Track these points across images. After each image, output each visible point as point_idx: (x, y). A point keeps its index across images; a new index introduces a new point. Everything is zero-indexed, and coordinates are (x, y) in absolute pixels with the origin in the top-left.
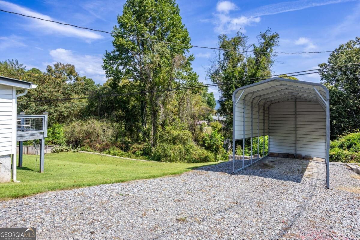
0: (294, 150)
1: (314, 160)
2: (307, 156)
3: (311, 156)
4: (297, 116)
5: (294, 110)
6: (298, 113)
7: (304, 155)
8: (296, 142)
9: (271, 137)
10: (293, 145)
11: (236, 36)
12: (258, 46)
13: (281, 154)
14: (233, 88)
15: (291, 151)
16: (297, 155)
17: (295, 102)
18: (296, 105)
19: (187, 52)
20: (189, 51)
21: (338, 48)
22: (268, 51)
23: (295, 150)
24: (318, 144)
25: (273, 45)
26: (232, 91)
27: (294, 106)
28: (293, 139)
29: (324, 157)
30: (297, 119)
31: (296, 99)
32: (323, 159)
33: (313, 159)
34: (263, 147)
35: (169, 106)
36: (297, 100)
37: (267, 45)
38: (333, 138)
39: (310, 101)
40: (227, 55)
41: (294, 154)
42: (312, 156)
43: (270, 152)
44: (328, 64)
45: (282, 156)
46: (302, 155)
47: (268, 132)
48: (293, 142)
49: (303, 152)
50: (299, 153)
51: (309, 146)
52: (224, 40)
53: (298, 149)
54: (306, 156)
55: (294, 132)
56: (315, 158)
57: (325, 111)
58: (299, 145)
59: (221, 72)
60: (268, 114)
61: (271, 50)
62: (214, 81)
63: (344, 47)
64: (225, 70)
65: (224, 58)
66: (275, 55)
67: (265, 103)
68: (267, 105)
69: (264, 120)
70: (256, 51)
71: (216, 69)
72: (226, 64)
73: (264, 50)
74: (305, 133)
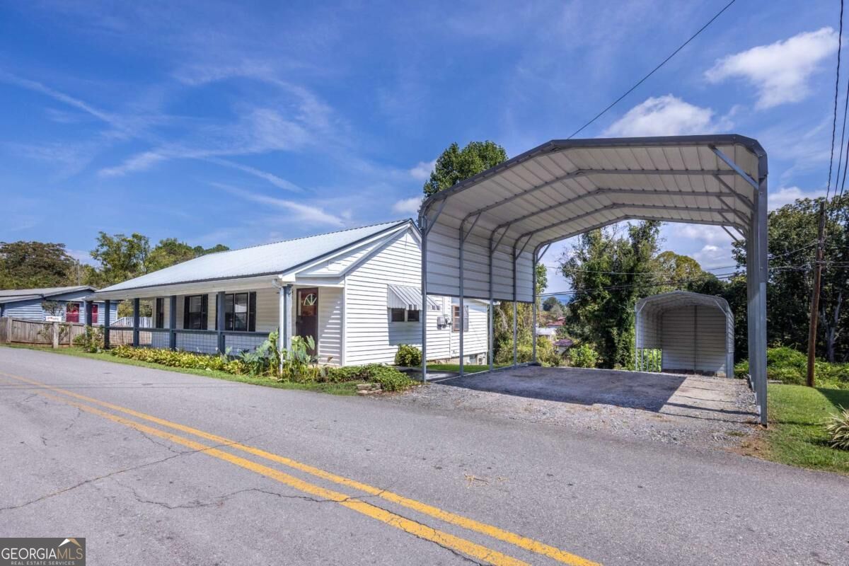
0: (693, 365)
2: (710, 372)
3: (714, 372)
4: (698, 326)
5: (693, 319)
6: (698, 323)
8: (696, 356)
9: (664, 351)
10: (693, 360)
13: (677, 370)
15: (690, 367)
16: (697, 371)
17: (696, 309)
18: (695, 313)
22: (652, 232)
23: (696, 366)
24: (722, 357)
27: (693, 315)
28: (693, 352)
30: (698, 330)
31: (696, 306)
33: (716, 374)
39: (712, 309)
40: (589, 238)
41: (694, 370)
43: (664, 368)
46: (703, 371)
47: (659, 347)
49: (704, 367)
50: (700, 368)
51: (712, 361)
53: (698, 364)
54: (708, 372)
55: (693, 345)
58: (701, 360)
59: (579, 263)
60: (662, 323)
61: (657, 231)
62: (567, 276)
63: (776, 213)
64: (585, 260)
65: (583, 242)
66: (662, 239)
67: (659, 311)
68: (660, 314)
69: (657, 330)
70: (632, 232)
71: (569, 258)
72: (584, 251)
73: (644, 232)
74: (707, 345)
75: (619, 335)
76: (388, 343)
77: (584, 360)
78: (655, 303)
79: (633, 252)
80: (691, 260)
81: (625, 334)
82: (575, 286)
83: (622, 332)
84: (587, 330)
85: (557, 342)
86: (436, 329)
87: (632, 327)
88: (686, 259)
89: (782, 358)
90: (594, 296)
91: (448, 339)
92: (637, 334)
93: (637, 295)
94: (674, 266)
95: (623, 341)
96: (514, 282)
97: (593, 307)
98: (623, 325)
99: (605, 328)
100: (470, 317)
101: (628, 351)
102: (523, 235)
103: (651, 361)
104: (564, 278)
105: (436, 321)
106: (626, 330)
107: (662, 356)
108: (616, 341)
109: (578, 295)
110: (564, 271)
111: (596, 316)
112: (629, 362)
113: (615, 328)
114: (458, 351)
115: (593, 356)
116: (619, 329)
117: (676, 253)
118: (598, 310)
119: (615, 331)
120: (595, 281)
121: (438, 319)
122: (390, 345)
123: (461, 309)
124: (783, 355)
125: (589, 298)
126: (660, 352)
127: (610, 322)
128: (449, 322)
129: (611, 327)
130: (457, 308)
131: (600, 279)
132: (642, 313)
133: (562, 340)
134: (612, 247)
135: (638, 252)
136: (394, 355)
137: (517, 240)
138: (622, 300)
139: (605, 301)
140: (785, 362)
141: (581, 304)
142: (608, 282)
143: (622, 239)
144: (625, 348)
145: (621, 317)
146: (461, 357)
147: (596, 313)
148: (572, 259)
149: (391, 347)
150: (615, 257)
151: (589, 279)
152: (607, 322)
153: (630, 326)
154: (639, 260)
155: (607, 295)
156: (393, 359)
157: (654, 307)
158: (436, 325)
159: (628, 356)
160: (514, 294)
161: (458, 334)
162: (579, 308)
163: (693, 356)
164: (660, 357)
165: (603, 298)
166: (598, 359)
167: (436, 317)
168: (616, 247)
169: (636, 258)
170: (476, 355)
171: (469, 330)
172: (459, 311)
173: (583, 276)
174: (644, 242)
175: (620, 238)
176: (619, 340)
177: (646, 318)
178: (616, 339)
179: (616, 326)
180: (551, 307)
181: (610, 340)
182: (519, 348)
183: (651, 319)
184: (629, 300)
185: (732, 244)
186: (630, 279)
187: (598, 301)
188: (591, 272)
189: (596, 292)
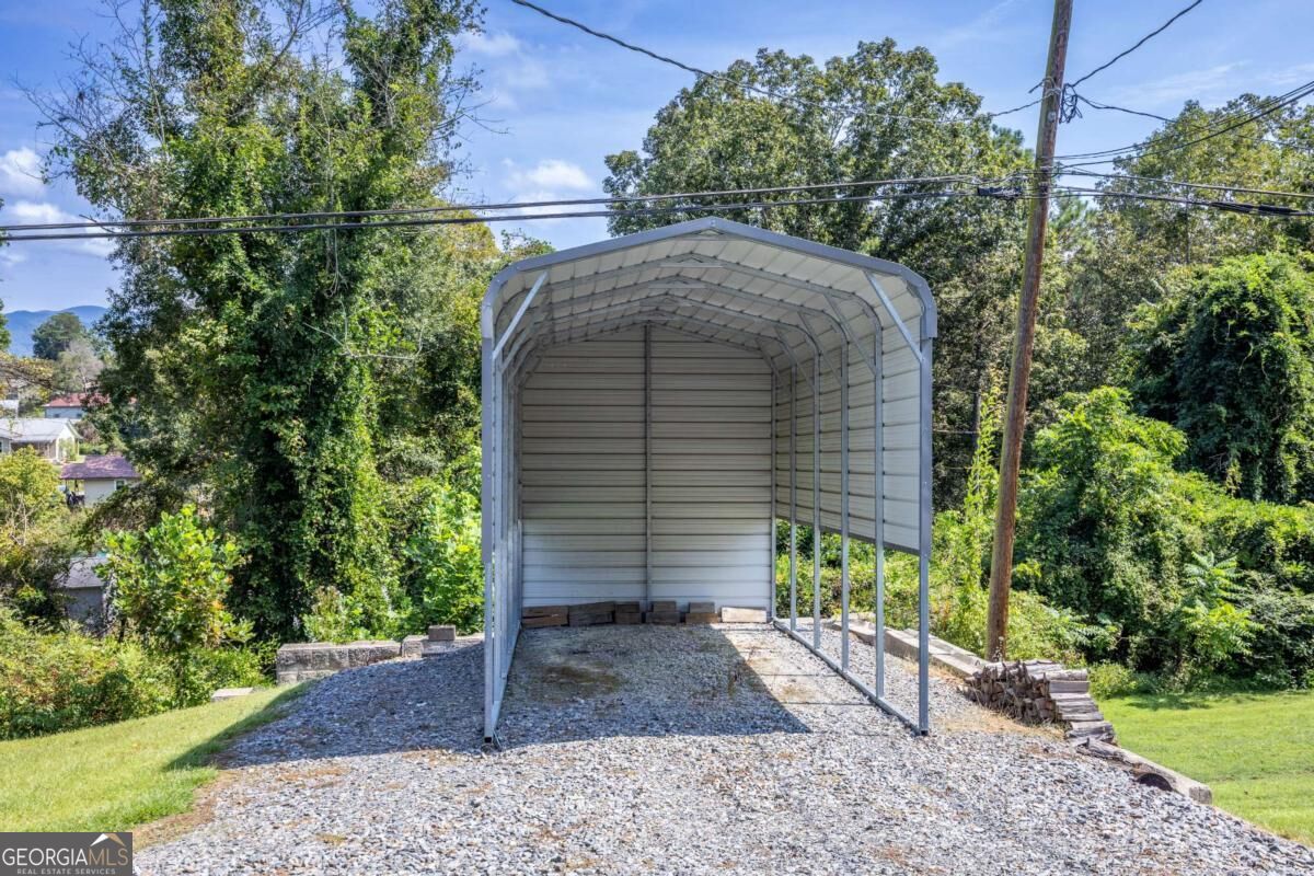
0: (638, 582)
1: (725, 619)
2: (699, 605)
3: (713, 604)
4: (655, 414)
5: (638, 382)
6: (656, 398)
7: (681, 602)
8: (649, 542)
9: (531, 527)
10: (636, 558)
13: (580, 607)
14: (230, 249)
15: (622, 588)
16: (652, 605)
17: (646, 341)
18: (646, 357)
22: (427, 51)
23: (645, 582)
24: (742, 542)
26: (225, 265)
27: (639, 366)
28: (638, 527)
29: (764, 602)
30: (656, 429)
31: (649, 327)
32: (757, 612)
33: (720, 615)
34: (461, 581)
36: (656, 335)
41: (642, 602)
42: (718, 603)
43: (527, 603)
45: (589, 622)
46: (674, 603)
48: (638, 542)
49: (675, 589)
50: (661, 593)
51: (708, 558)
53: (656, 575)
54: (690, 605)
55: (637, 494)
56: (730, 609)
58: (664, 558)
59: (150, 143)
62: (96, 195)
64: (172, 132)
65: (167, 55)
70: (357, 43)
71: (108, 118)
72: (173, 96)
74: (689, 494)
75: (311, 446)
77: (174, 582)
79: (362, 112)
81: (331, 444)
82: (131, 246)
83: (320, 439)
84: (182, 428)
90: (214, 284)
95: (329, 471)
97: (203, 334)
98: (326, 406)
99: (255, 422)
101: (344, 513)
108: (301, 476)
109: (142, 289)
112: (347, 556)
113: (296, 421)
116: (311, 426)
118: (228, 349)
119: (293, 434)
125: (189, 302)
127: (278, 398)
129: (281, 416)
135: (382, 115)
138: (323, 305)
139: (256, 306)
144: (334, 499)
145: (320, 376)
147: (222, 359)
148: (117, 127)
152: (266, 398)
154: (389, 145)
159: (344, 530)
162: (147, 339)
165: (250, 297)
169: (379, 135)
173: (169, 197)
176: (313, 469)
179: (297, 414)
180: (60, 347)
184: (348, 304)
185: (608, 160)
186: (352, 232)
187: (232, 307)
188: (204, 183)
189: (221, 271)
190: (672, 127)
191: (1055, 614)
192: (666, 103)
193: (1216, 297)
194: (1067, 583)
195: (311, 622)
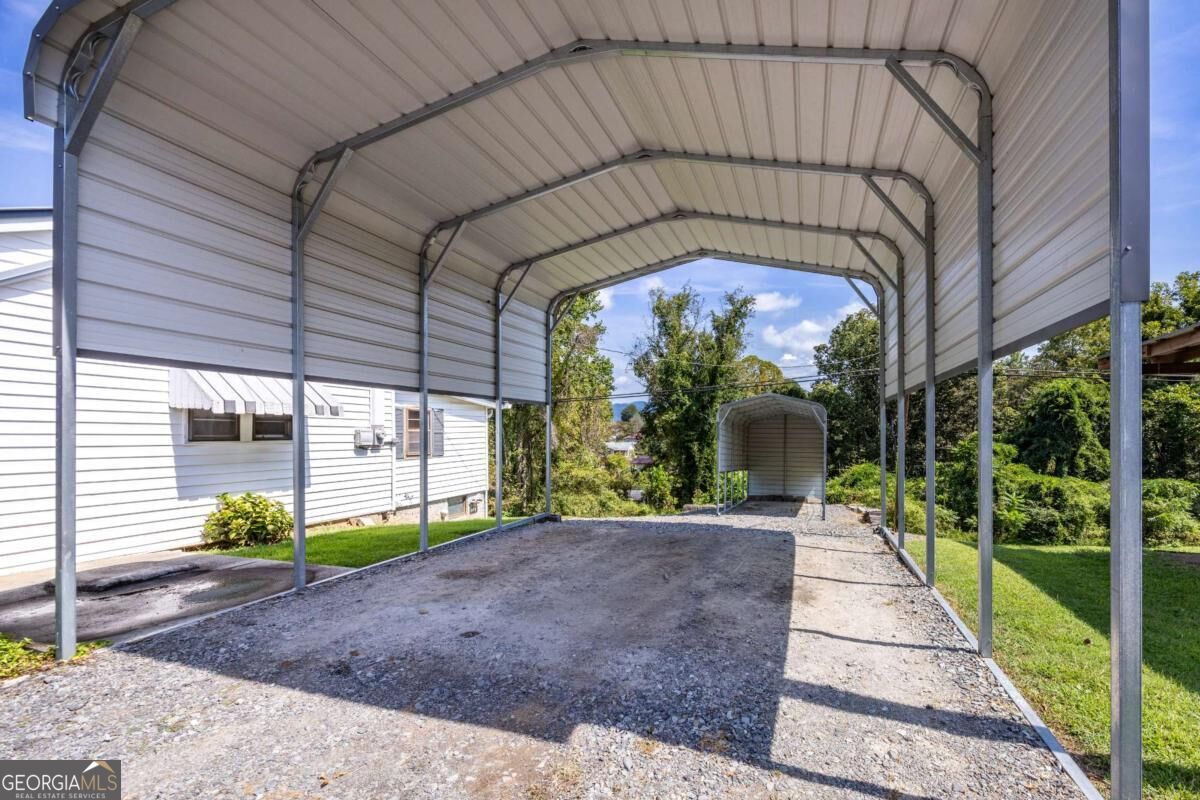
0: (781, 488)
1: (808, 501)
2: (799, 497)
3: (804, 497)
4: (788, 440)
5: (782, 431)
6: (788, 436)
7: (795, 496)
8: (786, 478)
9: (751, 472)
10: (782, 483)
11: (682, 291)
12: (720, 314)
13: (764, 496)
15: (779, 492)
16: (786, 496)
17: (785, 419)
18: (785, 424)
19: (591, 318)
20: (595, 317)
21: (845, 320)
22: (737, 325)
23: (785, 490)
24: (814, 479)
25: (745, 315)
27: (783, 426)
28: (782, 473)
29: (821, 499)
30: (788, 445)
31: (786, 416)
32: (818, 501)
33: (806, 500)
35: (567, 424)
36: (788, 418)
37: (736, 315)
38: (833, 474)
39: (804, 419)
40: (666, 328)
41: (783, 495)
42: (806, 497)
43: (750, 494)
44: (829, 345)
45: (767, 500)
46: (792, 495)
47: (746, 467)
50: (790, 493)
51: (804, 483)
52: (659, 298)
53: (788, 488)
54: (797, 497)
55: (781, 468)
56: (809, 498)
57: (822, 433)
58: (791, 483)
59: (655, 359)
60: (748, 437)
61: (743, 324)
62: (640, 375)
63: (854, 318)
64: (661, 355)
65: (660, 332)
66: (749, 334)
67: (745, 422)
68: (747, 424)
69: (743, 446)
70: (716, 324)
71: (643, 352)
72: (662, 344)
73: (730, 324)
74: (798, 464)
75: (701, 451)
76: (174, 493)
77: (657, 486)
78: (741, 411)
79: (716, 346)
80: (775, 366)
81: (707, 450)
82: (650, 390)
83: (703, 448)
84: (664, 446)
85: (635, 460)
86: (352, 454)
87: (715, 441)
88: (769, 365)
89: (868, 475)
90: (672, 402)
91: (388, 473)
92: (721, 449)
93: (720, 401)
94: (758, 372)
95: (705, 458)
96: (497, 360)
97: (671, 416)
98: (705, 439)
99: (684, 442)
100: (446, 430)
101: (710, 471)
102: (513, 266)
103: (736, 485)
104: (637, 378)
105: (351, 439)
106: (709, 445)
107: (748, 479)
108: (697, 459)
109: (654, 401)
110: (636, 369)
111: (673, 428)
112: (711, 485)
113: (696, 443)
114: (418, 494)
115: (669, 480)
116: (699, 444)
117: (760, 358)
118: (676, 420)
119: (695, 447)
120: (672, 383)
121: (357, 435)
122: (180, 498)
123: (422, 415)
124: (868, 472)
125: (666, 405)
126: (746, 472)
127: (690, 435)
128: (387, 439)
129: (691, 441)
130: (413, 414)
131: (679, 380)
132: (726, 423)
133: (641, 457)
134: (693, 339)
135: (722, 347)
136: (202, 521)
137: (502, 275)
138: (703, 408)
139: (684, 408)
140: (871, 481)
141: (658, 412)
142: (688, 383)
143: (704, 332)
144: (707, 467)
145: (703, 429)
146: (425, 504)
147: (674, 424)
148: (646, 354)
149: (187, 503)
150: (697, 354)
151: (666, 381)
152: (687, 436)
153: (712, 440)
154: (723, 357)
155: (686, 400)
156: (198, 532)
157: (741, 416)
158: (352, 446)
159: (710, 478)
160: (496, 383)
161: (417, 462)
162: (655, 416)
163: (782, 478)
164: (745, 479)
165: (682, 405)
166: (675, 482)
167: (352, 431)
168: (697, 342)
169: (719, 354)
170: (464, 498)
171: (446, 454)
172: (417, 419)
173: (659, 376)
174: (729, 336)
175: (702, 330)
176: (701, 458)
177: (730, 429)
178: (697, 456)
179: (696, 440)
180: (630, 417)
181: (690, 457)
182: (573, 473)
183: (736, 432)
184: (711, 407)
185: (815, 348)
186: (713, 381)
187: (677, 408)
188: (668, 370)
189: (674, 397)
190: (838, 335)
191: (945, 511)
192: (835, 326)
193: (1046, 395)
194: (959, 503)
195: (694, 500)
